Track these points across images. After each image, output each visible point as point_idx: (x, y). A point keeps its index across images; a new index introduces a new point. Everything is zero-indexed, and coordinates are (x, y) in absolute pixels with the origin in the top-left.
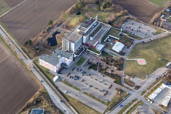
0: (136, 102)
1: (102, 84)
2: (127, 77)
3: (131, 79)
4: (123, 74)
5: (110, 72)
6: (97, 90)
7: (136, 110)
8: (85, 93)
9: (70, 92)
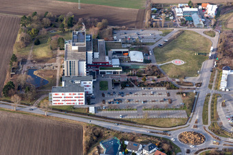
0: (211, 97)
1: (155, 96)
2: (177, 80)
3: (184, 80)
4: (170, 79)
5: (152, 82)
6: (156, 103)
7: (218, 103)
8: (146, 109)
9: (127, 115)
